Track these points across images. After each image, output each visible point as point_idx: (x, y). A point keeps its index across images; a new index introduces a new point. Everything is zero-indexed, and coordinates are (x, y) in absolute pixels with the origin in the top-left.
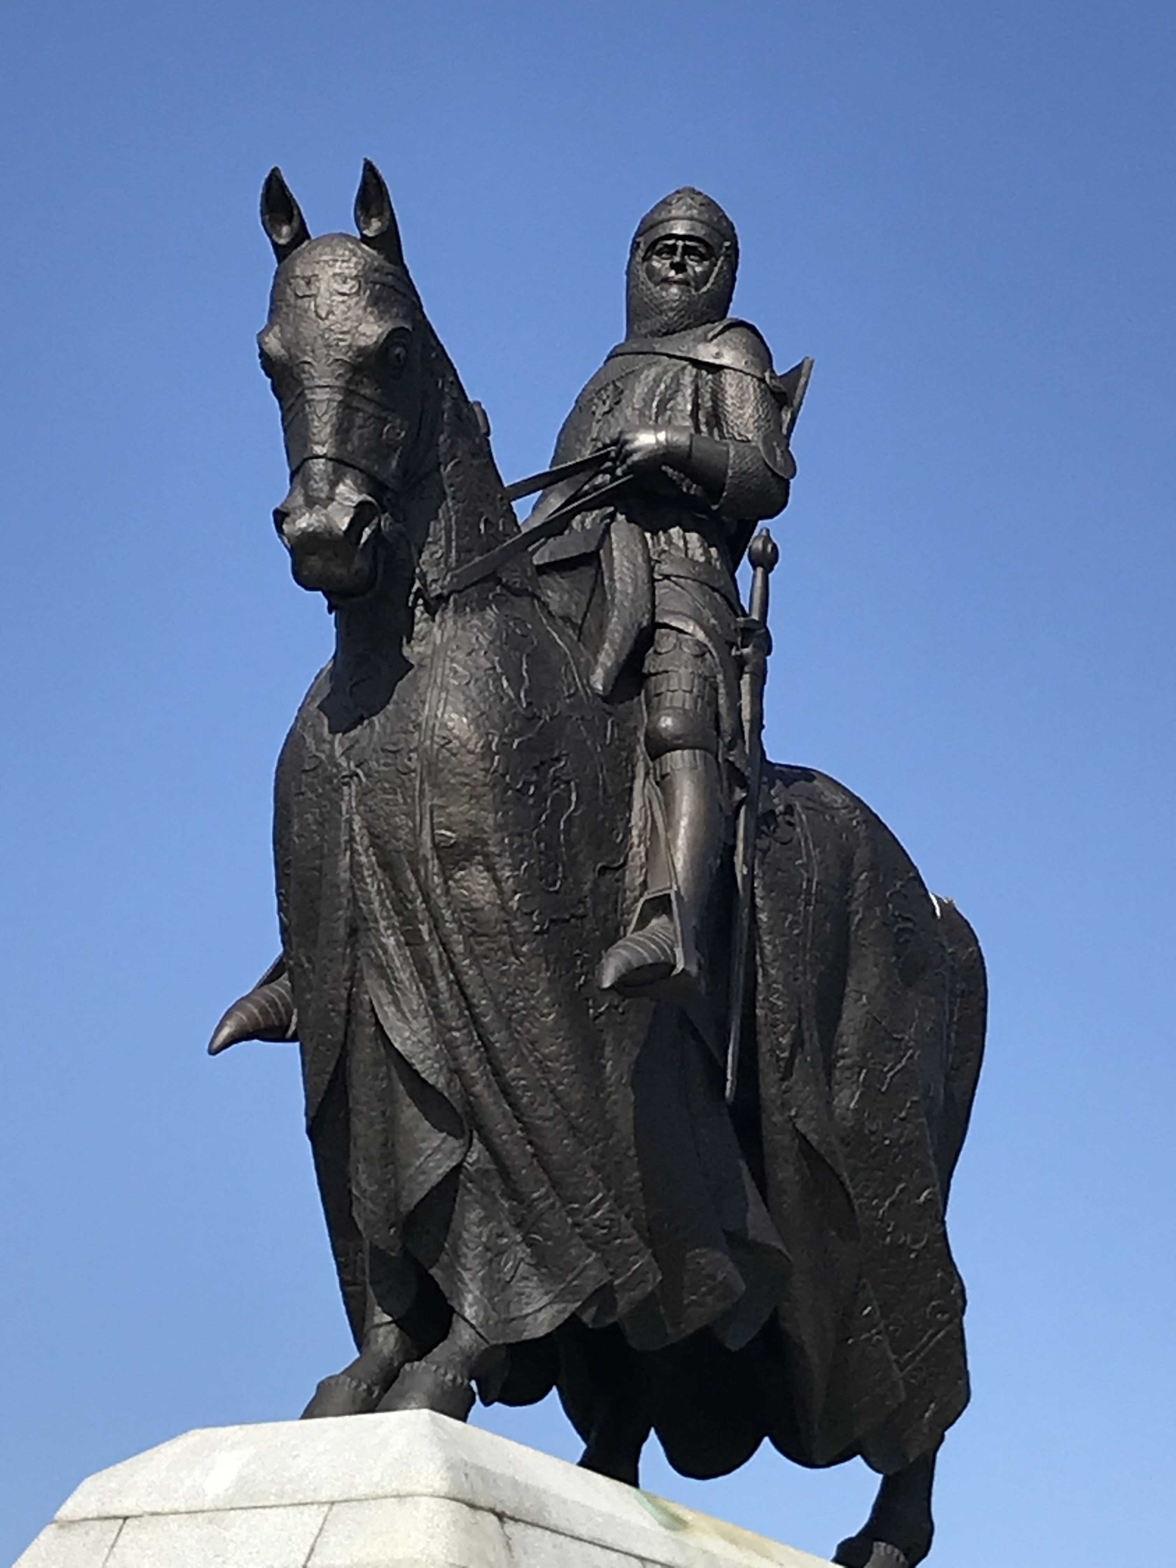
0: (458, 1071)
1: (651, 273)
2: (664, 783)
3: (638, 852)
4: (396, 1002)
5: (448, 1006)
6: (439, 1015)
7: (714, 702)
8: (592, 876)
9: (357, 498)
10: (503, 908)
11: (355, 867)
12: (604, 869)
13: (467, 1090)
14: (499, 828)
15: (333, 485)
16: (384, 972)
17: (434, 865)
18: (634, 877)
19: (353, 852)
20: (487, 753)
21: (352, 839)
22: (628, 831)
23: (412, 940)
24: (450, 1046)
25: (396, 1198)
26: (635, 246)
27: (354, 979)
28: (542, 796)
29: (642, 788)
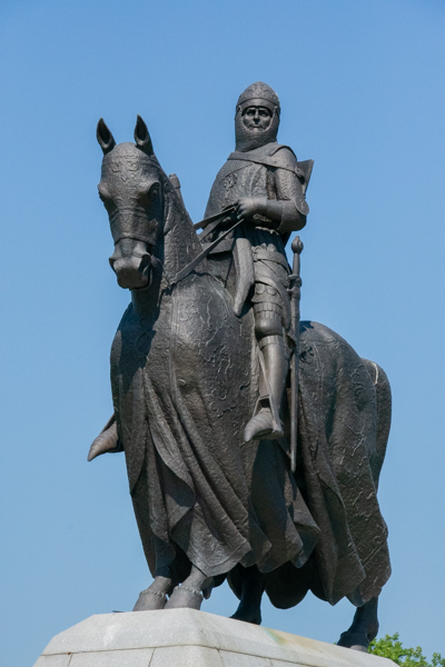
0: (191, 473)
2: (263, 349)
3: (254, 378)
4: (165, 447)
5: (186, 448)
6: (182, 451)
7: (281, 314)
8: (238, 391)
9: (143, 253)
10: (205, 409)
11: (146, 395)
12: (242, 388)
13: (194, 480)
15: (133, 248)
16: (160, 435)
17: (178, 393)
18: (253, 388)
19: (145, 388)
21: (144, 383)
22: (250, 369)
23: (170, 422)
24: (187, 464)
25: (168, 520)
26: (238, 110)
27: (149, 436)
28: (217, 363)
29: (255, 351)
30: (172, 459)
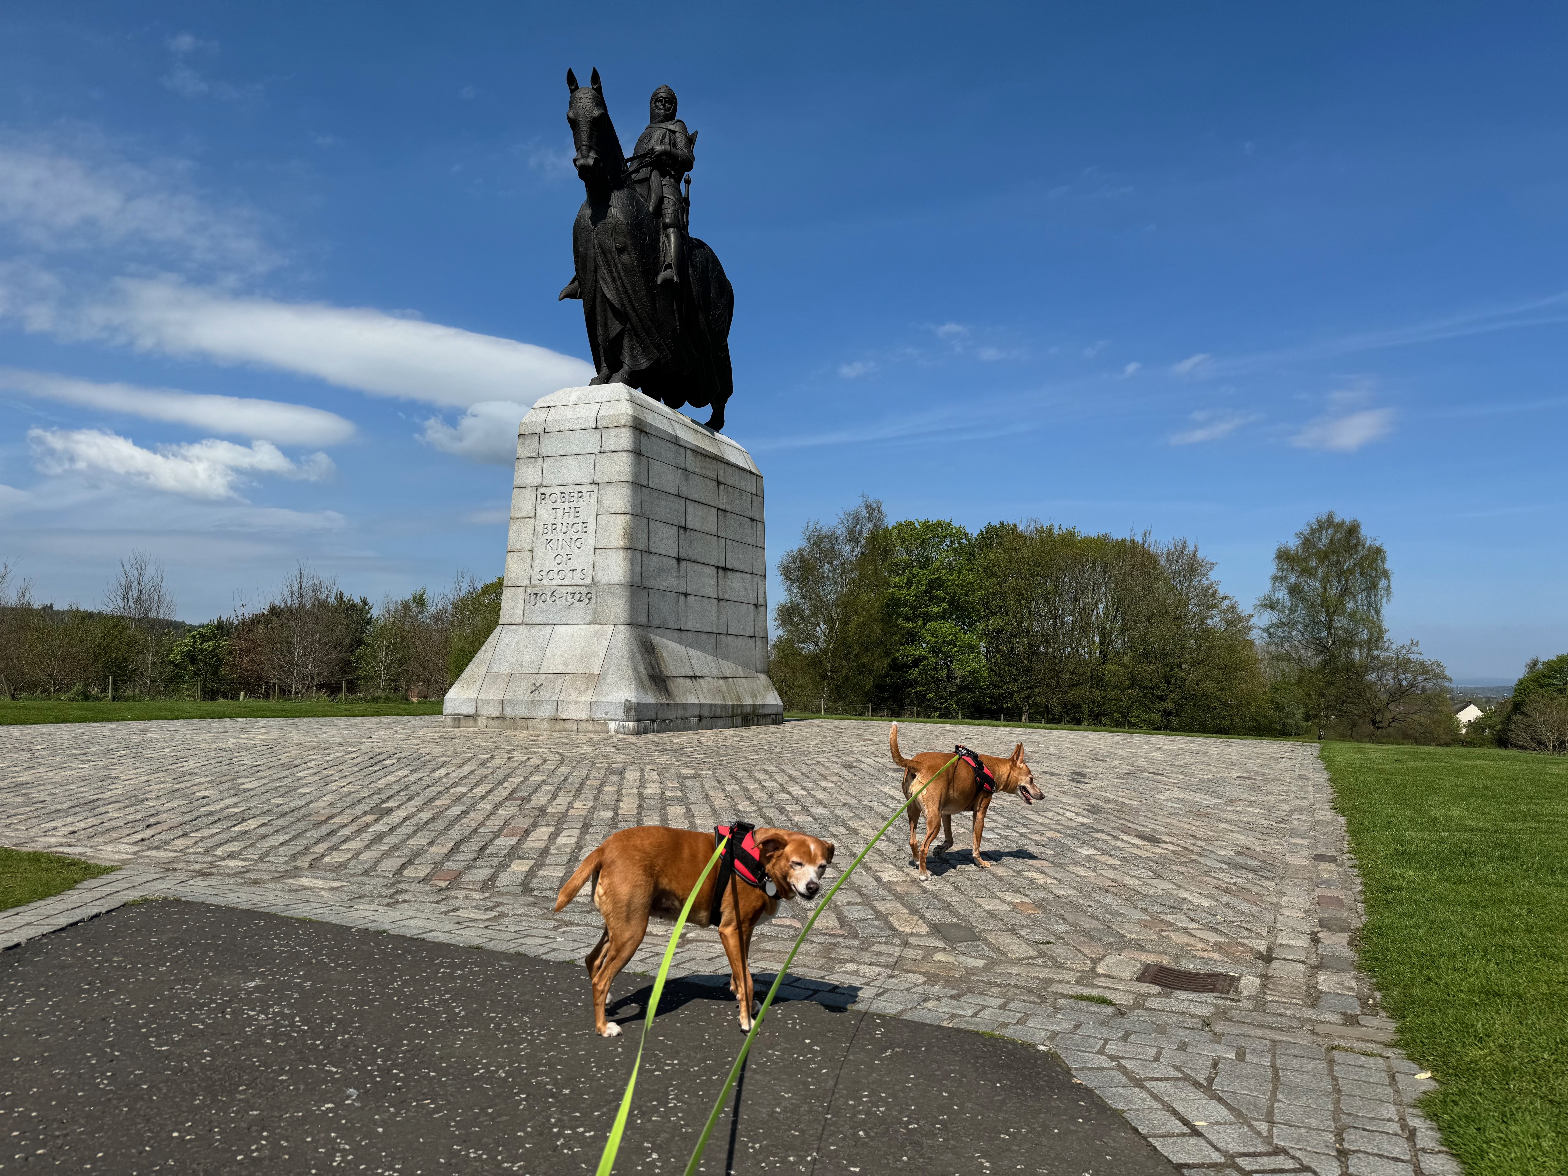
0: (623, 305)
1: (657, 107)
2: (668, 237)
3: (662, 253)
4: (607, 287)
5: (620, 289)
6: (618, 290)
7: (678, 217)
8: (652, 255)
9: (595, 156)
10: (633, 264)
11: (595, 253)
12: (655, 256)
13: (625, 309)
14: (632, 244)
15: (588, 153)
16: (604, 279)
17: (615, 253)
18: (662, 258)
19: (595, 249)
20: (627, 225)
21: (594, 246)
22: (660, 247)
23: (610, 271)
24: (621, 298)
25: (607, 338)
26: (652, 99)
27: (596, 281)
28: (640, 237)
29: (662, 238)
30: (610, 294)
